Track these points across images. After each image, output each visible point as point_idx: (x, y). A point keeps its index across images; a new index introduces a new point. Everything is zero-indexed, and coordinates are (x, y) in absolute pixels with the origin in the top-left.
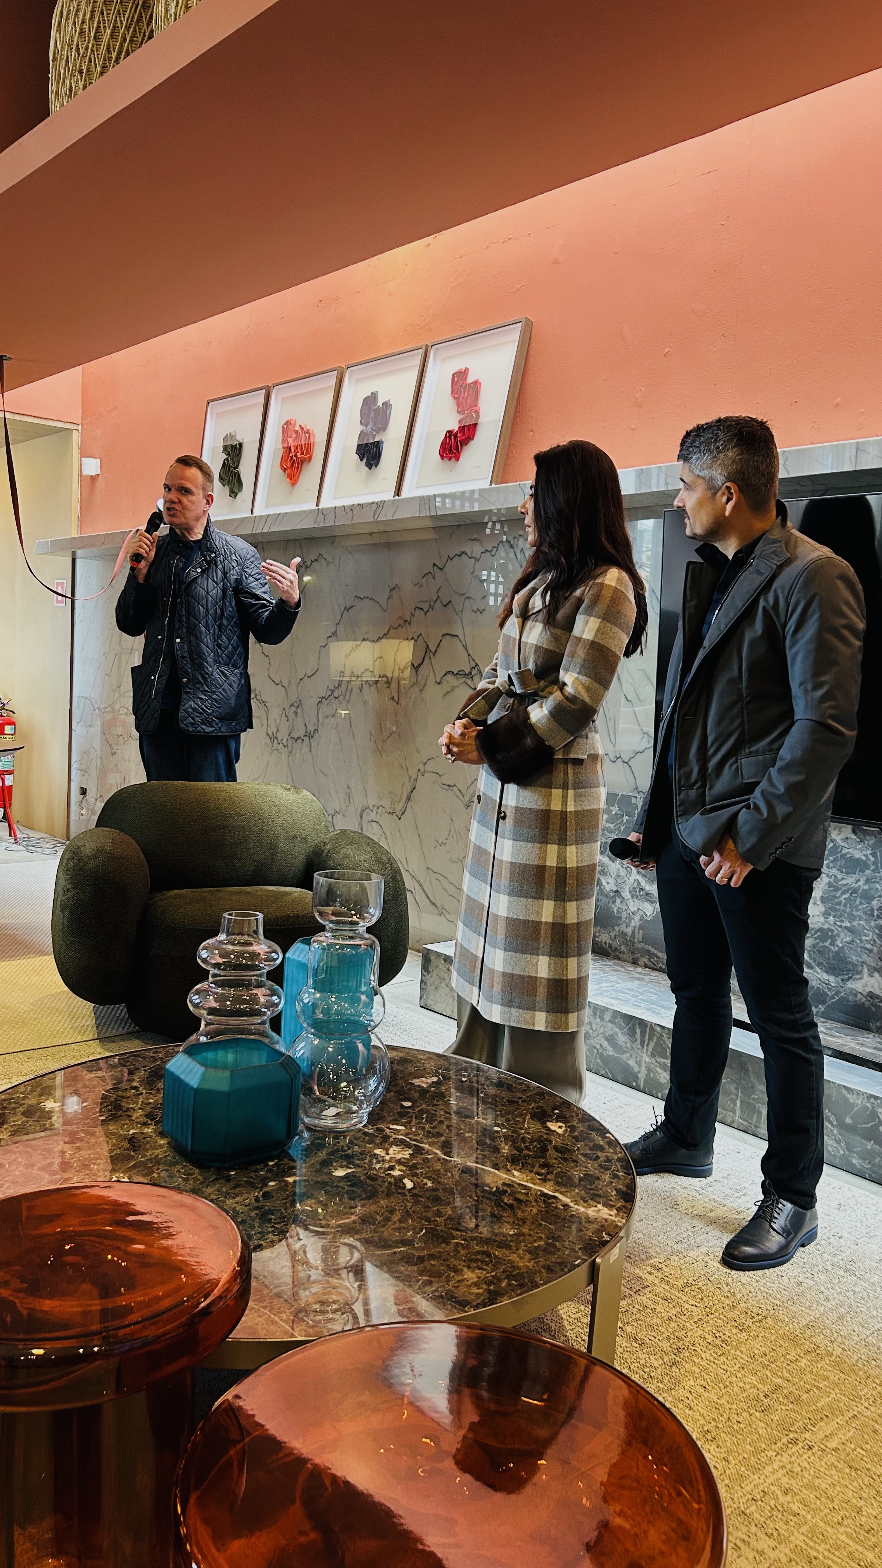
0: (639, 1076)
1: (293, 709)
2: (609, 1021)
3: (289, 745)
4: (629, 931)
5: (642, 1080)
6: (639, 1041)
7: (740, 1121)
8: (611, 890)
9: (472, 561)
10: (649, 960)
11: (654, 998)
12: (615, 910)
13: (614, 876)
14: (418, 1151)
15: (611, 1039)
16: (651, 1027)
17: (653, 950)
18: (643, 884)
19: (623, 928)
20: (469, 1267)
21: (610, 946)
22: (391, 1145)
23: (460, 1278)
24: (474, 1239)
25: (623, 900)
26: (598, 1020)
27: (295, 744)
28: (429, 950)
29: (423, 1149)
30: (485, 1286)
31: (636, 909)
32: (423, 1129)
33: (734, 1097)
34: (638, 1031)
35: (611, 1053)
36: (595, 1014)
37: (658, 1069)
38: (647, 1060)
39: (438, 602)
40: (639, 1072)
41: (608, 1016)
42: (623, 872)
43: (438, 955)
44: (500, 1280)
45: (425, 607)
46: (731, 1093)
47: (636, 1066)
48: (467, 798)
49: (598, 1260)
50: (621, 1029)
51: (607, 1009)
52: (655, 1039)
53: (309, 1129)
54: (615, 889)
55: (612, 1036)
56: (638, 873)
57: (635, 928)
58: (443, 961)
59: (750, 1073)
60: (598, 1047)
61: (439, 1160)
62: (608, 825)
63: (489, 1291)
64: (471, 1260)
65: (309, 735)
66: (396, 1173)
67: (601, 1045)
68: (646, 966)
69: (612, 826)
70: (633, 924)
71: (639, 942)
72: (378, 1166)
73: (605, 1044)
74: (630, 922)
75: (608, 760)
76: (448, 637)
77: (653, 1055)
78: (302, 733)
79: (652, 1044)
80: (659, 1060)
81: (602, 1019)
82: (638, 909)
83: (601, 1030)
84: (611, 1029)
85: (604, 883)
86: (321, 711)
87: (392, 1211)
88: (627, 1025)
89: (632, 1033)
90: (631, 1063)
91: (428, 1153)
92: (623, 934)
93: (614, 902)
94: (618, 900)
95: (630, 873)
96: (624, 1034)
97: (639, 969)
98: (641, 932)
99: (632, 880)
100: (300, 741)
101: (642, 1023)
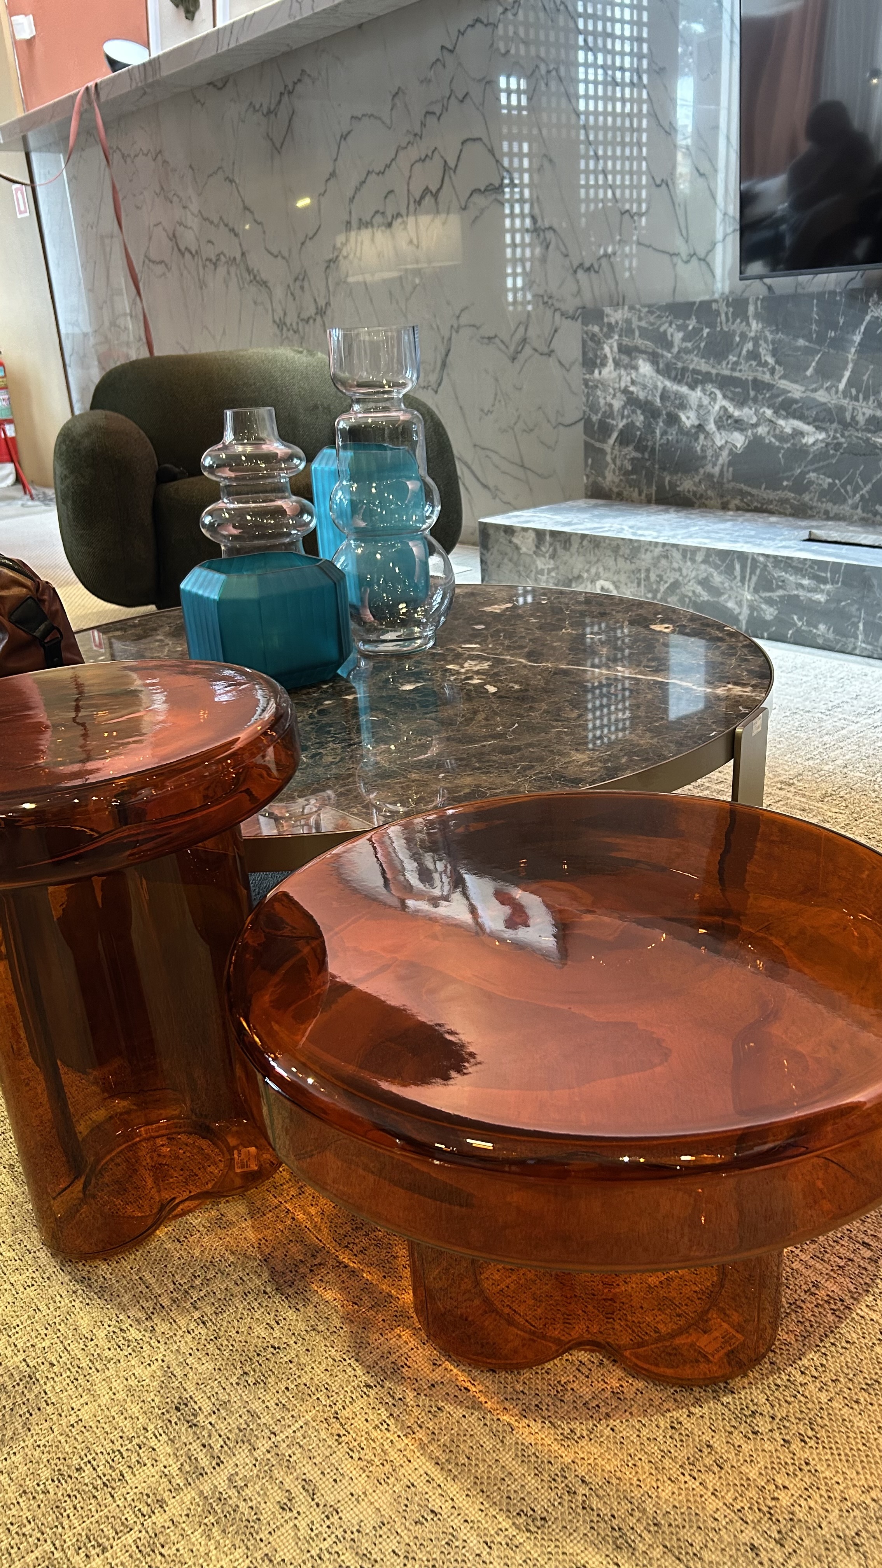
0: (741, 618)
1: (298, 283)
2: (704, 562)
3: (301, 329)
4: (716, 470)
5: (744, 622)
6: (739, 578)
7: (864, 645)
8: (693, 426)
9: (490, 29)
10: (742, 500)
11: (752, 533)
12: (698, 449)
13: (695, 407)
14: (498, 662)
15: (705, 583)
16: (753, 559)
17: (745, 488)
18: (731, 409)
19: (709, 468)
20: (577, 750)
21: (695, 493)
22: (466, 660)
23: (567, 760)
24: (580, 726)
25: (707, 435)
26: (689, 563)
27: (307, 327)
28: (486, 524)
29: (504, 660)
30: (599, 764)
31: (723, 442)
32: (502, 644)
33: (856, 620)
34: (738, 567)
35: (706, 599)
36: (684, 556)
37: (764, 606)
38: (749, 597)
39: (453, 97)
40: (739, 614)
41: (699, 558)
42: (706, 401)
43: (497, 527)
44: (618, 758)
45: (437, 109)
46: (851, 616)
47: (736, 607)
48: (512, 348)
49: (738, 730)
50: (717, 567)
51: (698, 549)
52: (758, 572)
53: (366, 656)
54: (696, 423)
55: (707, 578)
56: (725, 397)
57: (723, 466)
58: (502, 534)
59: (876, 589)
60: (690, 594)
61: (525, 666)
62: (685, 345)
63: (607, 768)
64: (579, 744)
65: (321, 312)
66: (476, 681)
67: (694, 592)
68: (738, 509)
69: (689, 345)
70: (720, 461)
71: (729, 481)
72: (452, 678)
73: (699, 589)
74: (717, 459)
75: (680, 261)
76: (469, 144)
77: (756, 591)
78: (312, 311)
79: (754, 579)
80: (764, 594)
81: (693, 560)
82: (727, 442)
83: (694, 574)
84: (704, 570)
85: (684, 418)
86: (330, 280)
87: (475, 712)
88: (723, 561)
89: (729, 571)
90: (730, 605)
91: (511, 662)
92: (710, 476)
93: (697, 439)
94: (702, 437)
95: (714, 399)
96: (720, 573)
97: (731, 513)
98: (731, 469)
99: (717, 408)
100: (311, 321)
101: (742, 556)
